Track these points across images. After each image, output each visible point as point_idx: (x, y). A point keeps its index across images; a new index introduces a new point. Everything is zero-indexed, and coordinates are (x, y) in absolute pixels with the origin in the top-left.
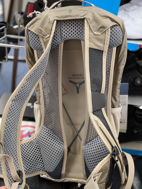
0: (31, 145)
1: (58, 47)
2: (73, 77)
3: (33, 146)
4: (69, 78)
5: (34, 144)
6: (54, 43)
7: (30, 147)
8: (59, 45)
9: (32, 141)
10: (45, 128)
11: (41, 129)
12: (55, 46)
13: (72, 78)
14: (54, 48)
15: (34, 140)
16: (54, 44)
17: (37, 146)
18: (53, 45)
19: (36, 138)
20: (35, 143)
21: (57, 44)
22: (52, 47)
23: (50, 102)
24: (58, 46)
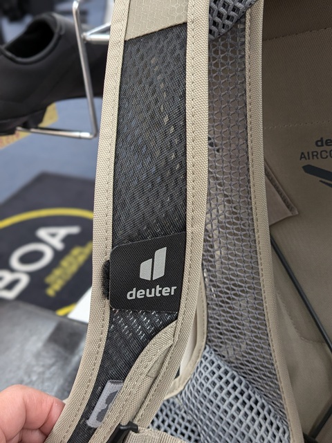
0: (167, 415)
1: (242, 27)
2: (319, 149)
3: (173, 421)
4: (302, 156)
5: (178, 412)
6: (222, 10)
7: (163, 422)
8: (244, 16)
9: (168, 401)
10: (212, 357)
11: (199, 360)
12: (228, 22)
13: (315, 155)
14: (223, 31)
15: (177, 396)
16: (220, 15)
17: (189, 422)
18: (218, 20)
19: (181, 393)
20: (179, 409)
21: (232, 13)
22: (214, 28)
23: (222, 263)
24: (238, 21)
